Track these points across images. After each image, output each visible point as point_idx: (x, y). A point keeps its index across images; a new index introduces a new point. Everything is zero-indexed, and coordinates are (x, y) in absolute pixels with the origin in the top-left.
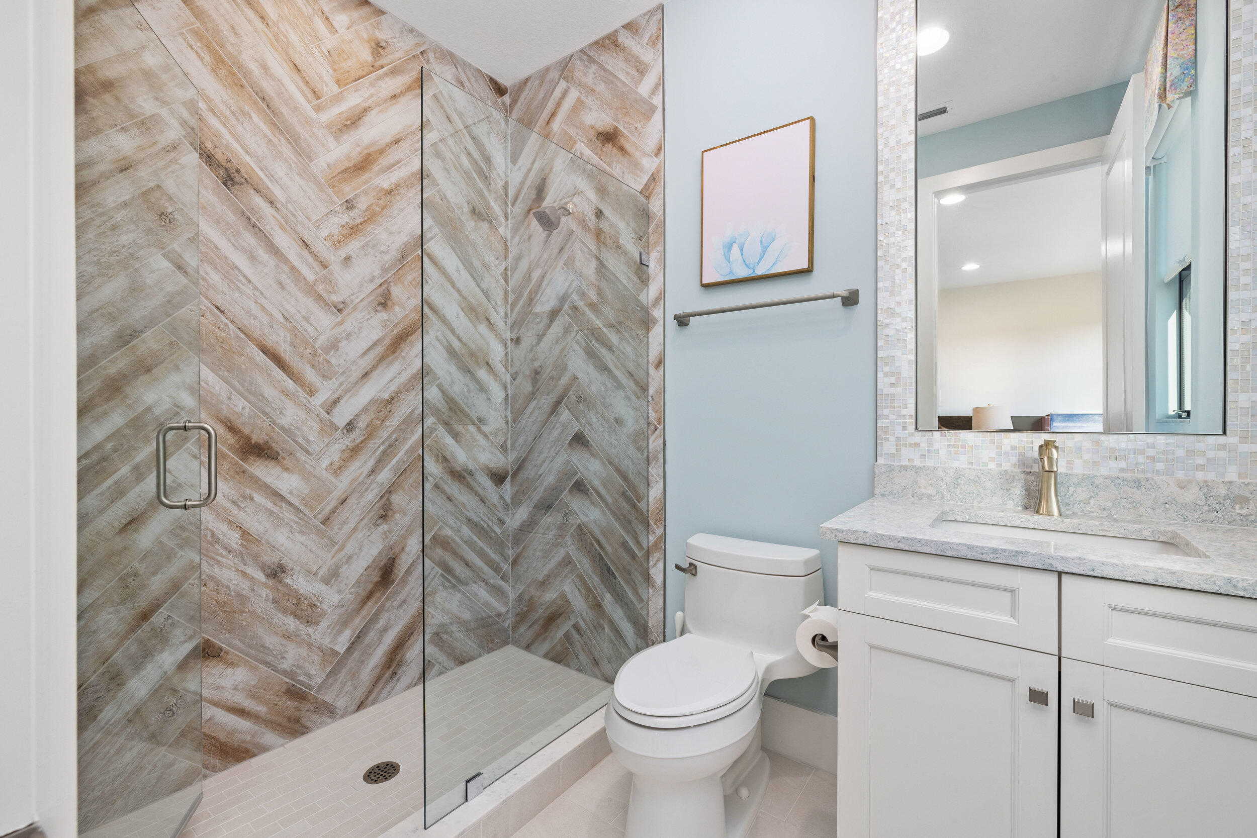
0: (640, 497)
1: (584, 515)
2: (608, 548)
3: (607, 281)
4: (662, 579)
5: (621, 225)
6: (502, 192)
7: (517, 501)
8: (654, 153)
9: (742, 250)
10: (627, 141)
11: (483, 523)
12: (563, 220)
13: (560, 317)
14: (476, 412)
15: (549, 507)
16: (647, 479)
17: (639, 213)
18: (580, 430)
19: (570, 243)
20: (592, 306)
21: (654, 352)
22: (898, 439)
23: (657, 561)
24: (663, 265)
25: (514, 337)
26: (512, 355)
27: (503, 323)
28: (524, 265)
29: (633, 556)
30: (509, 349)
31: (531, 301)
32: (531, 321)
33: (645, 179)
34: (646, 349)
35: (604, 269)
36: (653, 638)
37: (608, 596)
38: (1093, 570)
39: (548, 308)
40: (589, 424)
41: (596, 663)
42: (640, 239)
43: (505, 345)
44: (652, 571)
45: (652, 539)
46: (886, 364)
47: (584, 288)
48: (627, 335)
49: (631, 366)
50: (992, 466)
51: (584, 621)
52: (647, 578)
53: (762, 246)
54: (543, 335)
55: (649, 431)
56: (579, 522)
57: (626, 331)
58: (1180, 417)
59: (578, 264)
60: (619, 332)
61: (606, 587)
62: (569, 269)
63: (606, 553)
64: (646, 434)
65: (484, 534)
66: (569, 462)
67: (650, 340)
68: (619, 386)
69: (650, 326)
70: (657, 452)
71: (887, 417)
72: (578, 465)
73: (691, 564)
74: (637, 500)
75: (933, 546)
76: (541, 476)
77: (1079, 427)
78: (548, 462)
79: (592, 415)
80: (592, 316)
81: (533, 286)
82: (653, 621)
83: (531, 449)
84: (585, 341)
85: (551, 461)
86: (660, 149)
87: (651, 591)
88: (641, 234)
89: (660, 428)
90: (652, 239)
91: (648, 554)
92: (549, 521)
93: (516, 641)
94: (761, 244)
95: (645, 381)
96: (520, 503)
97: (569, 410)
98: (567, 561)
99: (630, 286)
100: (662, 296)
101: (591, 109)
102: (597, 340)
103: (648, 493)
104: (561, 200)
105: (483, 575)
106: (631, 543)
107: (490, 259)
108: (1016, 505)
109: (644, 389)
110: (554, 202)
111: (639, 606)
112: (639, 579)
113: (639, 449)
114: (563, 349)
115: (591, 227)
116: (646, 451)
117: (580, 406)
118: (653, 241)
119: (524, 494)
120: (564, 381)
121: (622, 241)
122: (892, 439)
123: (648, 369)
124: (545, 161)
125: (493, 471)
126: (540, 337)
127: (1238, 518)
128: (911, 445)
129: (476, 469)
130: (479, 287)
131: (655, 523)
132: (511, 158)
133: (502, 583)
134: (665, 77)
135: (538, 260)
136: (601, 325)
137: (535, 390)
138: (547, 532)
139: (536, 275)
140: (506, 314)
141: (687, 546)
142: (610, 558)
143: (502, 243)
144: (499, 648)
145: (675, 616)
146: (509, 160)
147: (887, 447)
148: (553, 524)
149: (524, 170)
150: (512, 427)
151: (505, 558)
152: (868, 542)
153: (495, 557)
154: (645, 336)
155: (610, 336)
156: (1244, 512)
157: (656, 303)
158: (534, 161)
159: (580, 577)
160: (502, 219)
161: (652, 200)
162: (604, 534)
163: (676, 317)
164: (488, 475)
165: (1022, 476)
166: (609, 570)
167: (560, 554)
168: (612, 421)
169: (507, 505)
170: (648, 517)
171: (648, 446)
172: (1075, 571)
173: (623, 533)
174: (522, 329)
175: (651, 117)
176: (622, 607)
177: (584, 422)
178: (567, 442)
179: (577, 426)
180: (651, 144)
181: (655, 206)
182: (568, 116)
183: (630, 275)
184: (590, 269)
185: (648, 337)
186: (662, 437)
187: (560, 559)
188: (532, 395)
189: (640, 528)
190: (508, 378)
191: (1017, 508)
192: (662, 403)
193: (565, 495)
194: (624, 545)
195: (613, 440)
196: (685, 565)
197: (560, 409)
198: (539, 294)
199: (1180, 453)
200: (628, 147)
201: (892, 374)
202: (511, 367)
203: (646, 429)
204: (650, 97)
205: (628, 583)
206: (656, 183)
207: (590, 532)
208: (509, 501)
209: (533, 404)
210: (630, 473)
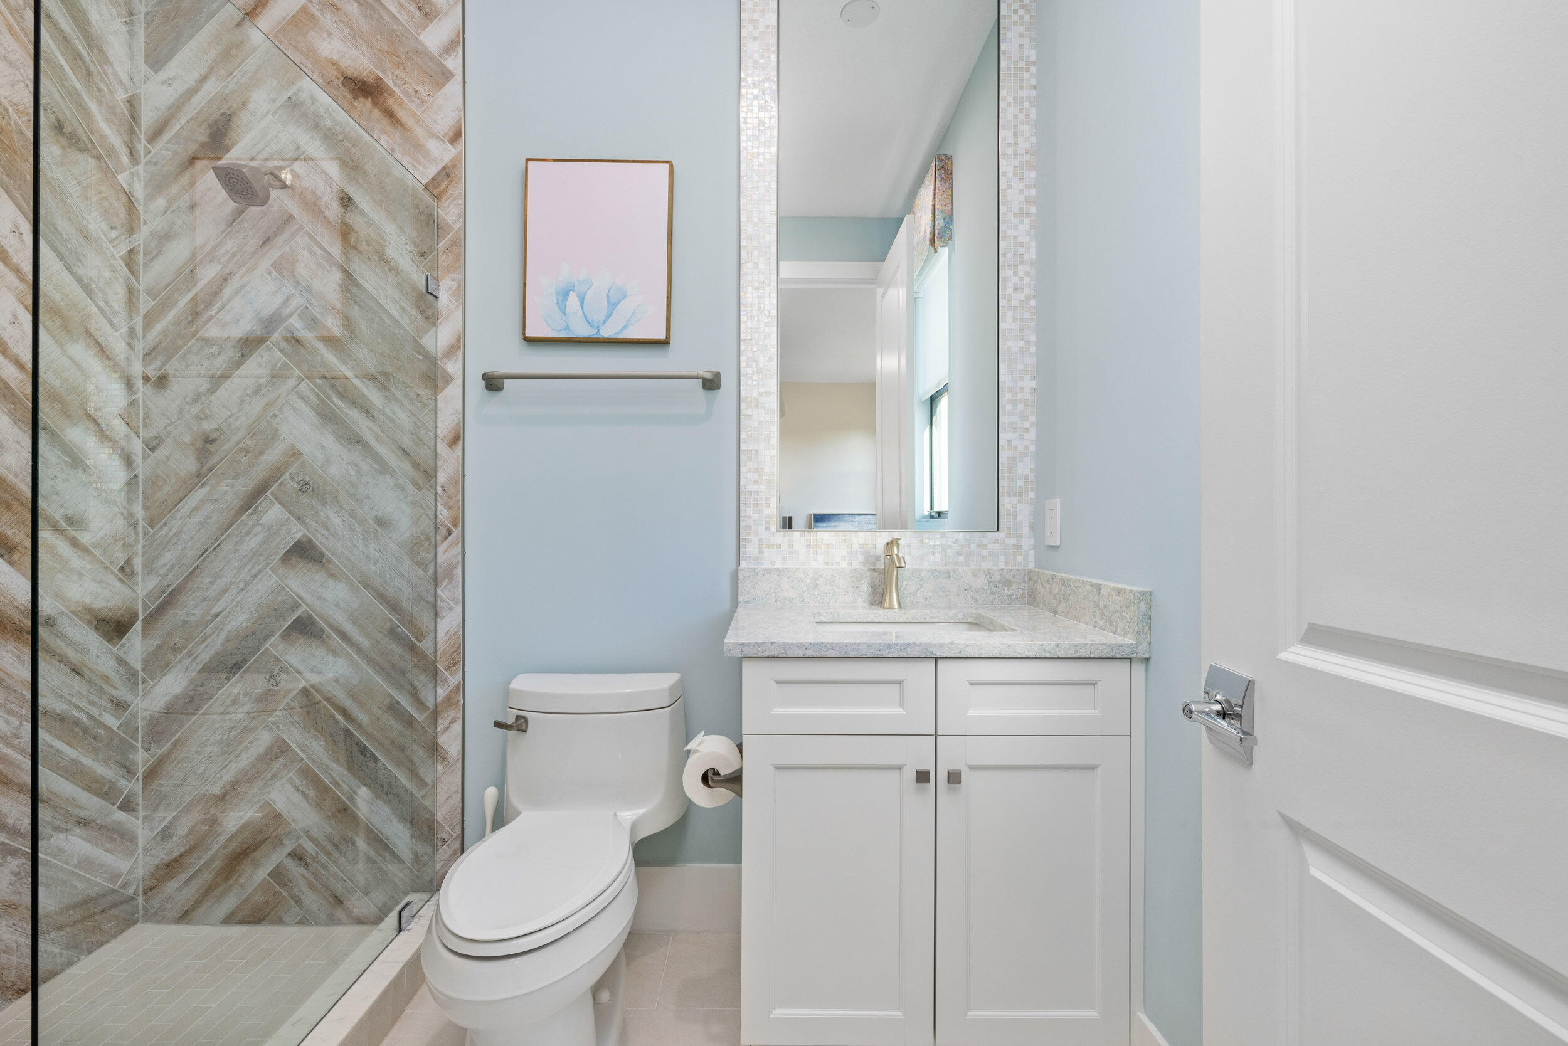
0: (422, 634)
1: (312, 671)
2: (362, 717)
3: (361, 308)
4: (459, 748)
5: (390, 229)
6: (124, 110)
7: (156, 664)
8: (447, 138)
9: (582, 302)
10: (400, 104)
11: (77, 714)
12: (274, 193)
13: (262, 350)
14: (62, 506)
15: (237, 667)
16: (435, 606)
17: (423, 218)
18: (307, 536)
19: (285, 236)
20: (330, 341)
21: (446, 423)
22: (761, 540)
23: (451, 723)
24: (462, 301)
25: (152, 372)
26: (145, 406)
27: (123, 345)
28: (177, 252)
29: (409, 722)
30: (140, 395)
31: (195, 314)
32: (194, 349)
33: (432, 171)
34: (433, 417)
35: (355, 288)
36: (444, 836)
37: (363, 792)
38: (961, 652)
39: (237, 332)
40: (326, 528)
41: (339, 901)
42: (423, 256)
43: (129, 384)
44: (442, 740)
45: (442, 693)
46: (750, 459)
47: (316, 311)
48: (399, 394)
49: (406, 441)
50: (844, 565)
51: (312, 839)
52: (434, 750)
53: (609, 302)
54: (225, 377)
55: (438, 537)
56: (303, 684)
57: (397, 388)
58: (932, 517)
59: (301, 271)
60: (383, 387)
61: (358, 778)
62: (283, 277)
63: (359, 726)
64: (433, 540)
65: (81, 734)
66: (283, 589)
67: (440, 405)
68: (384, 468)
69: (440, 384)
70: (451, 566)
71: (750, 517)
72: (303, 594)
73: (518, 717)
74: (416, 638)
75: (837, 649)
76: (217, 615)
77: (835, 526)
78: (235, 592)
79: (331, 514)
80: (331, 358)
81: (201, 290)
82: (444, 809)
83: (192, 572)
84: (318, 395)
85: (242, 590)
86: (457, 136)
87: (440, 768)
88: (425, 249)
89: (457, 532)
90: (444, 261)
91: (435, 715)
92: (236, 691)
93: (156, 913)
94: (608, 300)
95: (432, 463)
96: (166, 667)
97: (283, 505)
98: (280, 750)
99: (405, 321)
100: (459, 345)
101: (330, 34)
102: (341, 396)
103: (436, 627)
104: (267, 160)
105: (77, 812)
106: (405, 703)
107: (96, 224)
108: (864, 602)
109: (430, 474)
110: (252, 159)
111: (418, 794)
112: (419, 753)
113: (422, 564)
114: (268, 405)
115: (331, 218)
116: (432, 566)
117: (305, 499)
118: (445, 264)
119: (176, 650)
120: (272, 456)
121: (390, 252)
122: (755, 540)
123: (436, 446)
124: (231, 86)
125: (103, 614)
126: (218, 380)
127: (1006, 597)
128: (774, 546)
129: (62, 613)
130: (72, 273)
131: (448, 669)
132: (147, 56)
133: (120, 816)
134: (466, 36)
135: (214, 249)
136: (348, 374)
137: (204, 469)
138: (231, 709)
139: (208, 274)
140: (132, 332)
141: (507, 692)
142: (366, 734)
143: (124, 199)
144: (115, 936)
145: (483, 796)
146: (141, 58)
147: (749, 549)
148: (246, 694)
149: (179, 88)
150: (145, 534)
151: (129, 770)
152: (775, 653)
153: (106, 772)
154: (431, 399)
155: (366, 392)
156: (1009, 593)
157: (450, 352)
158: (204, 79)
159: (307, 773)
160: (125, 159)
161: (445, 204)
162: (354, 698)
163: (485, 377)
164: (89, 622)
165: (869, 574)
166: (363, 750)
167: (264, 739)
168: (371, 522)
169: (134, 674)
170: (435, 662)
171: (436, 557)
172: (948, 656)
173: (390, 690)
174: (174, 362)
175: (444, 85)
176: (388, 803)
177: (314, 524)
178: (278, 557)
179: (300, 530)
180: (444, 121)
181: (448, 212)
182: (283, 29)
183: (404, 305)
184: (329, 284)
185: (436, 401)
186: (460, 545)
187: (261, 750)
188: (199, 479)
189: (421, 680)
190: (137, 446)
191: (865, 604)
192: (460, 497)
193: (274, 645)
194: (394, 708)
195: (372, 551)
196: (511, 720)
197: (262, 502)
198: (217, 306)
199: (973, 547)
200: (401, 114)
201: (755, 470)
202: (145, 426)
203: (432, 534)
204: (441, 55)
205: (399, 764)
206: (451, 182)
207: (328, 699)
208: (138, 666)
209: (200, 494)
210: (404, 599)
